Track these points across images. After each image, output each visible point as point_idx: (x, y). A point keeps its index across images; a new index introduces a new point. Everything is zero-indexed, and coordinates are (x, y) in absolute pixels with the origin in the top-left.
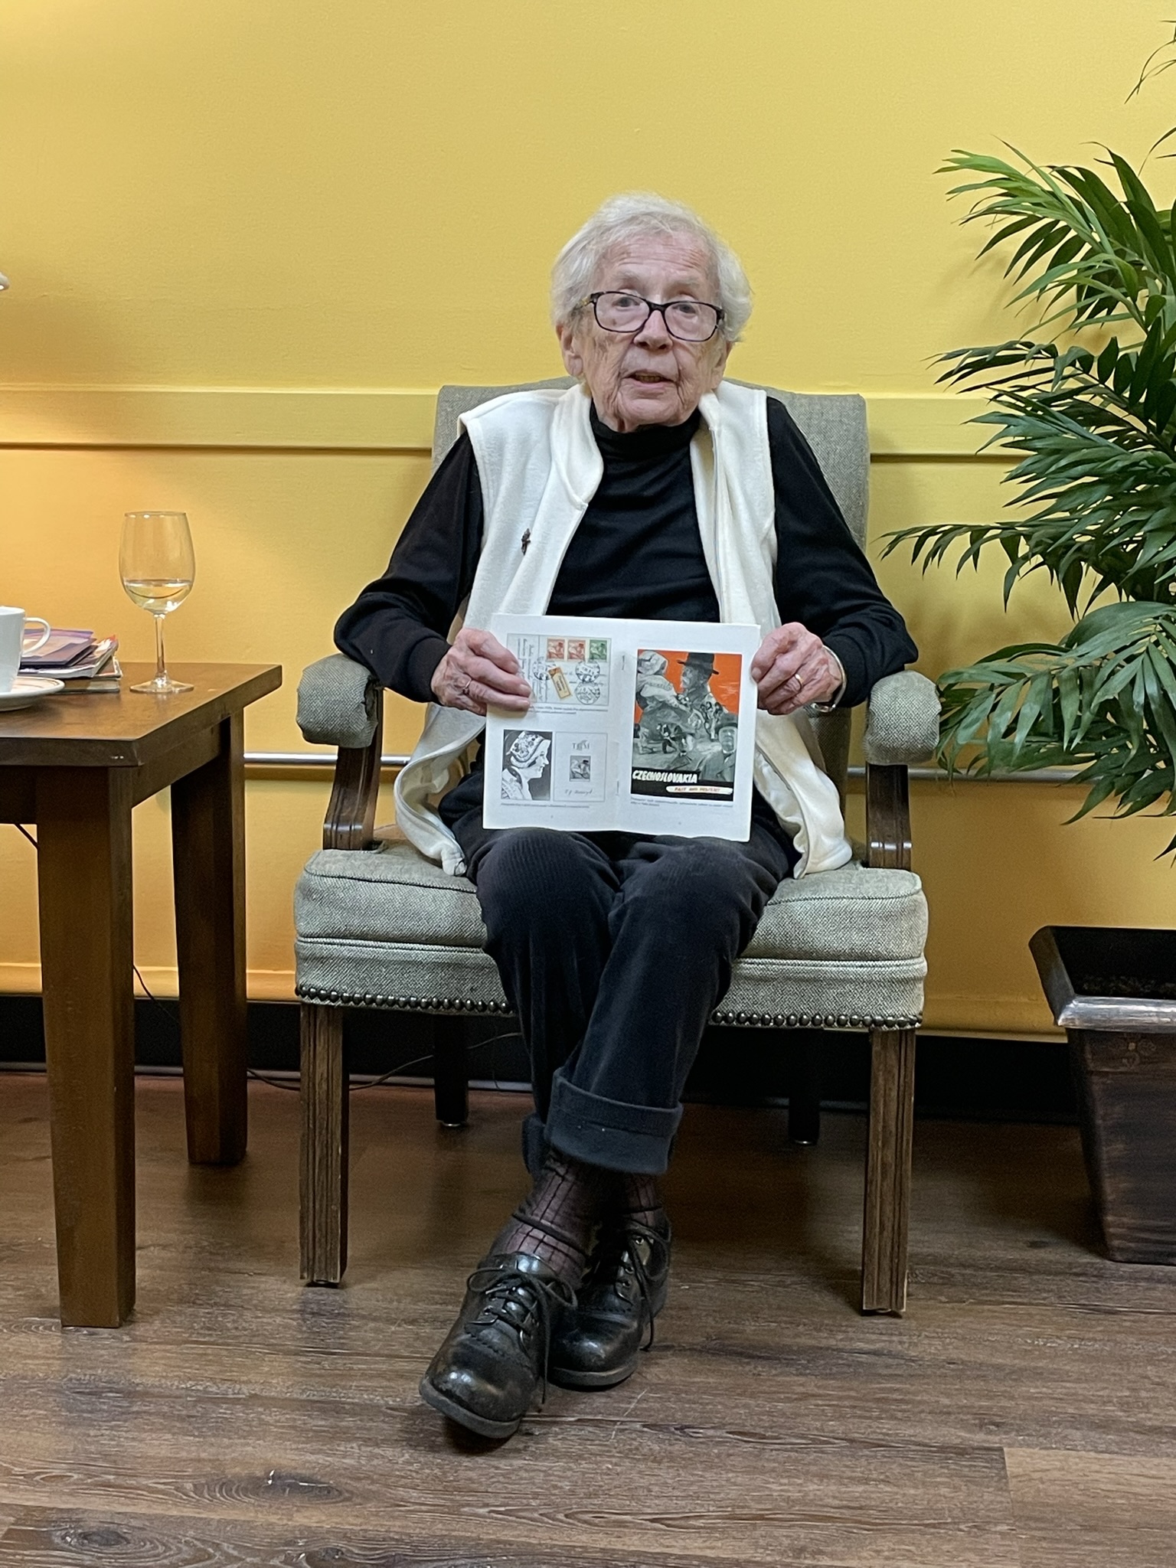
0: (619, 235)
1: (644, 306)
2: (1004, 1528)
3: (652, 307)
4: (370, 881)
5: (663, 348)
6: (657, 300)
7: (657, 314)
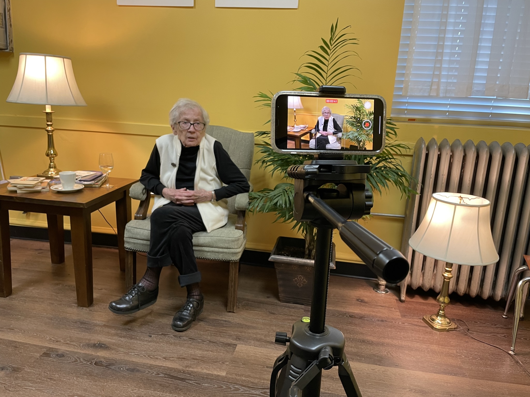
0: (182, 109)
1: (189, 124)
2: (228, 363)
3: (191, 124)
4: (137, 228)
5: (194, 132)
6: (192, 123)
7: (192, 126)
